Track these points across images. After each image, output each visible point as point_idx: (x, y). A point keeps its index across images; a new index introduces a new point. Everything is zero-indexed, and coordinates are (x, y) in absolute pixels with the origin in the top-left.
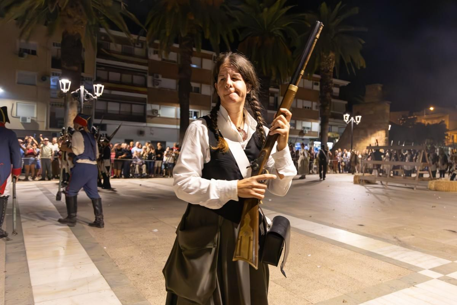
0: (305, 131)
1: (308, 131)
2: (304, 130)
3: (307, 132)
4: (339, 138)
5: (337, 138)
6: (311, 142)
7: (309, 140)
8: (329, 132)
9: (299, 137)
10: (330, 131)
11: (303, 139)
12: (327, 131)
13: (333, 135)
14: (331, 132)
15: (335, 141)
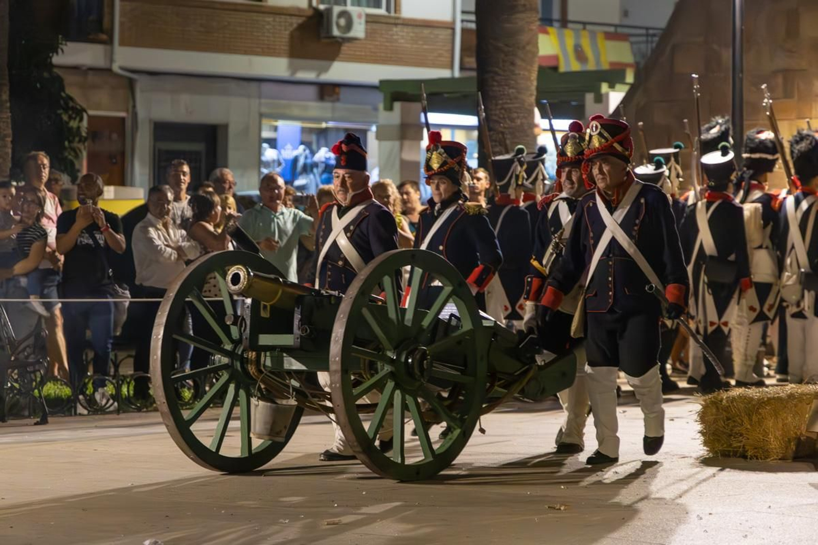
0: (343, 14)
1: (371, 20)
2: (337, 9)
3: (359, 30)
4: (630, 78)
5: (614, 76)
6: (394, 117)
7: (379, 99)
8: (547, 21)
9: (294, 69)
10: (556, 14)
11: (327, 91)
12: (530, 20)
13: (580, 55)
14: (564, 22)
15: (600, 99)
